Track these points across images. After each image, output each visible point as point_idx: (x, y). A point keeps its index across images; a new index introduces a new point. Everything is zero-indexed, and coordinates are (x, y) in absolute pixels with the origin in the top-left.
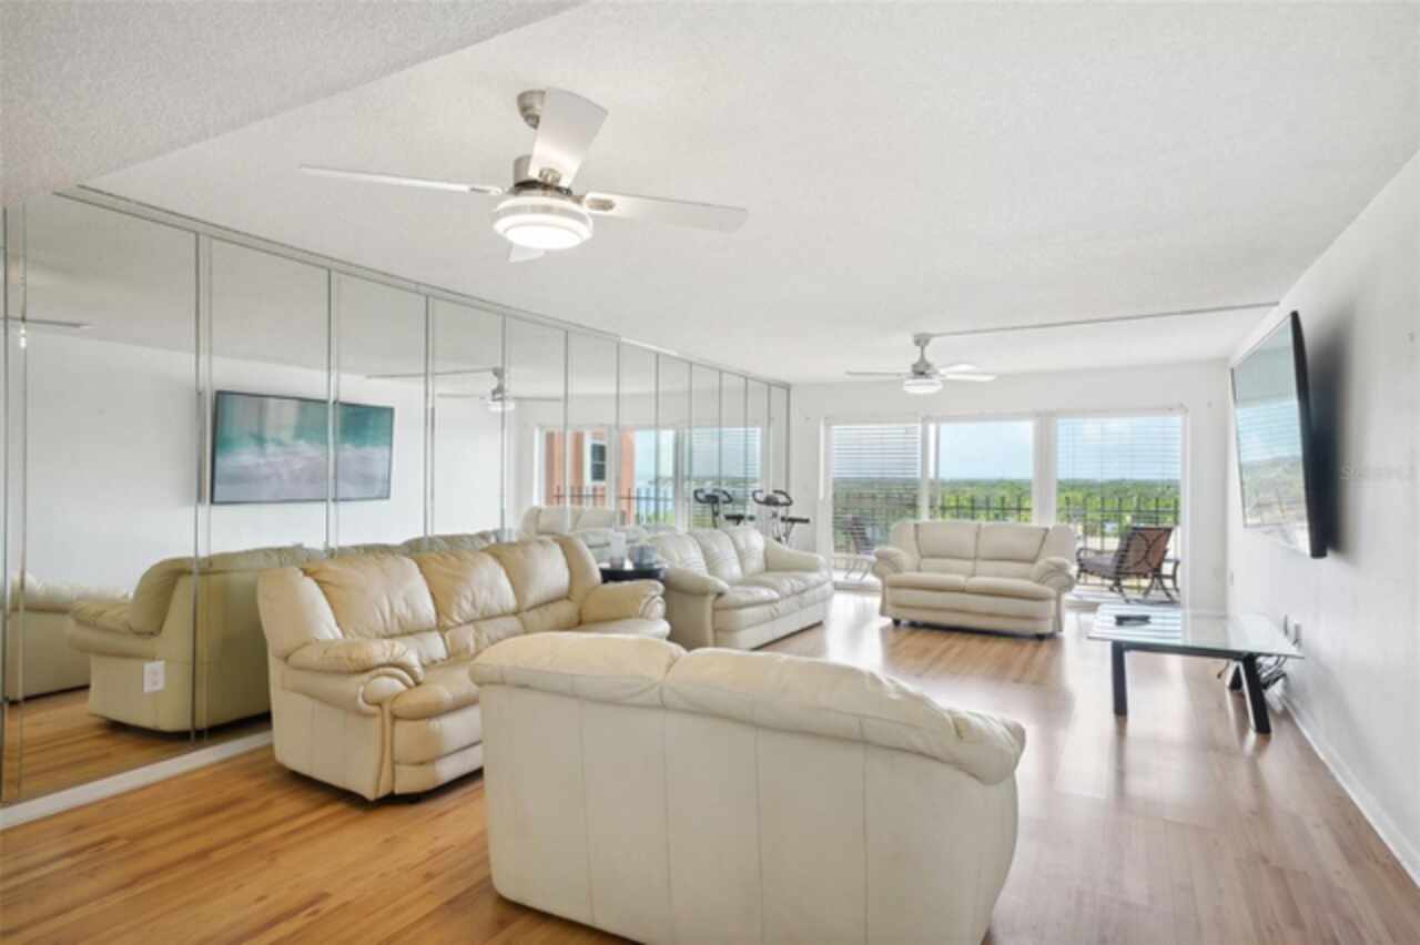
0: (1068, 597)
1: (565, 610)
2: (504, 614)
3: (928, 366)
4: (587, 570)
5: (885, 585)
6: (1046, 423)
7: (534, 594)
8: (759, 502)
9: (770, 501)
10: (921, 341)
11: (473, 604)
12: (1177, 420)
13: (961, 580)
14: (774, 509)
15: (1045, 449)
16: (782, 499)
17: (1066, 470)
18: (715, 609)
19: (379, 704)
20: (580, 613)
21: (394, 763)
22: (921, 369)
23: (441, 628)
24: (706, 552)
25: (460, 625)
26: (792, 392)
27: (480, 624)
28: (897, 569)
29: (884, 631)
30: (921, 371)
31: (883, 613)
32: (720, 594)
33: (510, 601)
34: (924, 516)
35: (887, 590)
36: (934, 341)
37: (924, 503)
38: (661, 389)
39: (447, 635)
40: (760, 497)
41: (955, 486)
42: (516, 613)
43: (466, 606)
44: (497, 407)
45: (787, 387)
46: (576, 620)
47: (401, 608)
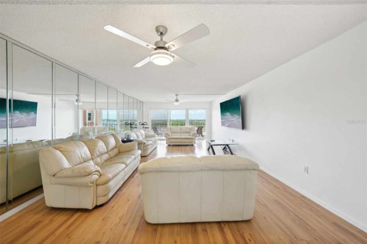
0: (196, 138)
1: (116, 150)
2: (105, 153)
3: (178, 100)
4: (119, 141)
5: (167, 139)
6: (187, 110)
7: (110, 147)
8: (140, 125)
9: (143, 124)
10: (177, 95)
11: (99, 152)
12: (205, 110)
13: (179, 137)
14: (143, 126)
15: (187, 114)
16: (145, 124)
17: (190, 118)
18: (144, 146)
19: (93, 183)
20: (119, 151)
21: (97, 197)
22: (177, 100)
23: (93, 159)
24: (136, 135)
25: (96, 157)
26: (144, 103)
27: (100, 156)
28: (169, 136)
29: (167, 147)
30: (177, 101)
31: (167, 143)
32: (144, 143)
33: (106, 150)
34: (168, 126)
35: (168, 140)
36: (179, 96)
37: (168, 123)
38: (118, 101)
39: (94, 160)
40: (141, 124)
41: (173, 121)
42: (107, 153)
43: (97, 152)
44: (76, 103)
45: (143, 102)
46: (118, 152)
47: (83, 155)
